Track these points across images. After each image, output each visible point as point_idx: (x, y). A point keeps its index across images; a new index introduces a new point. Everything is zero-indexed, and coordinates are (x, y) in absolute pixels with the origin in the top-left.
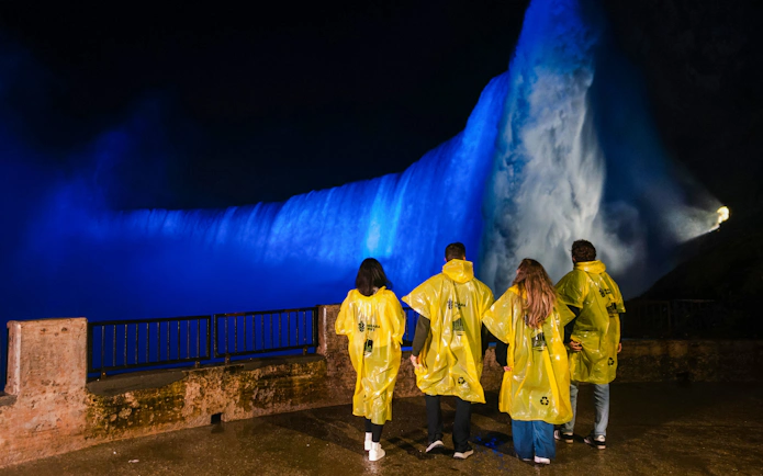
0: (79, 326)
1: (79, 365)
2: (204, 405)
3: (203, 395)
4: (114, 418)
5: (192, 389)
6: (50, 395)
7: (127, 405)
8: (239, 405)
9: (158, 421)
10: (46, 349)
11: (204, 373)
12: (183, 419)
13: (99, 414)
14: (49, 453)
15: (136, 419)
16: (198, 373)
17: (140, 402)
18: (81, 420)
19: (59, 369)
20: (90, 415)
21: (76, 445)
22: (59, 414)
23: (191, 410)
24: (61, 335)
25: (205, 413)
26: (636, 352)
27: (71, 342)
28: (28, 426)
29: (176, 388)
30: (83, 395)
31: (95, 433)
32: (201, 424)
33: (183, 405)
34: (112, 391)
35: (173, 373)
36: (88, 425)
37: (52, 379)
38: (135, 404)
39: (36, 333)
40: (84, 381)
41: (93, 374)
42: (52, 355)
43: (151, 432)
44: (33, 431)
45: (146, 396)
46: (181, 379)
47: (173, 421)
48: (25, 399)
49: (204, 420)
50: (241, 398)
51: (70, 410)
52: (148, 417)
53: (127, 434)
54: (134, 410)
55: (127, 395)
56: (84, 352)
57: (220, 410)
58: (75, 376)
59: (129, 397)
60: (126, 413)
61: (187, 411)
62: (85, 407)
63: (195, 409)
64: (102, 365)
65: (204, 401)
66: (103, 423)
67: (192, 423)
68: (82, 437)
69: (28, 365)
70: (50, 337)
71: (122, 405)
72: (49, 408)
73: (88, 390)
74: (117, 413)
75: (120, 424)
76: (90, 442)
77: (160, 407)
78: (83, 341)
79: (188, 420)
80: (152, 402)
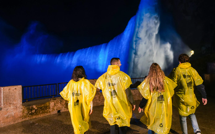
0: (19, 88)
1: (20, 98)
2: (55, 108)
3: (55, 105)
4: (30, 113)
5: (52, 104)
6: (12, 107)
7: (34, 109)
8: (65, 108)
9: (43, 113)
10: (10, 94)
11: (55, 99)
12: (50, 112)
13: (26, 112)
14: (12, 123)
15: (36, 113)
16: (53, 99)
17: (38, 108)
18: (21, 114)
19: (14, 100)
20: (23, 112)
21: (20, 121)
22: (15, 112)
23: (52, 110)
24: (14, 90)
25: (56, 110)
27: (17, 92)
28: (6, 116)
29: (47, 104)
30: (21, 107)
31: (25, 117)
32: (55, 113)
33: (50, 108)
34: (29, 105)
35: (46, 100)
36: (23, 115)
37: (12, 103)
38: (36, 108)
39: (7, 90)
40: (21, 103)
41: (24, 101)
42: (12, 96)
43: (41, 116)
44: (7, 117)
45: (39, 106)
46: (49, 101)
47: (47, 113)
48: (5, 108)
49: (56, 112)
50: (66, 106)
51: (18, 111)
52: (40, 112)
53: (34, 117)
54: (36, 110)
55: (34, 106)
56: (21, 95)
57: (60, 109)
58: (19, 101)
59: (34, 107)
60: (34, 111)
61: (51, 110)
62: (22, 110)
63: (53, 109)
64: (26, 98)
65: (56, 107)
66: (27, 114)
67: (52, 113)
68: (21, 118)
69: (5, 99)
70: (11, 91)
71: (32, 109)
72: (12, 110)
73: (23, 105)
74: (31, 111)
75: (32, 114)
76: (24, 120)
77: (43, 109)
78: (21, 92)
79: (51, 112)
80: (41, 108)
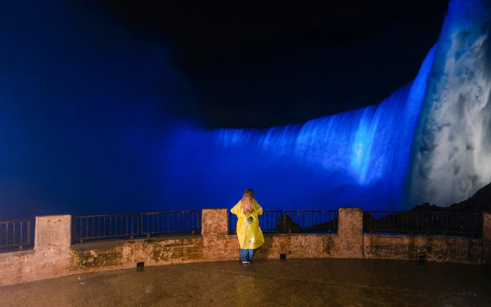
0: (66, 219)
1: (67, 237)
2: (133, 258)
3: (132, 253)
4: (85, 262)
5: (126, 250)
6: (52, 250)
7: (92, 256)
8: (153, 259)
9: (107, 264)
10: (50, 229)
11: (133, 242)
12: (121, 264)
13: (77, 260)
14: (52, 277)
15: (96, 263)
16: (130, 242)
17: (99, 255)
18: (68, 262)
19: (57, 239)
20: (72, 260)
21: (65, 274)
22: (56, 259)
23: (126, 260)
24: (58, 223)
25: (133, 262)
26: (394, 241)
27: (63, 226)
28: (41, 264)
29: (118, 249)
30: (69, 251)
31: (75, 269)
32: (131, 267)
33: (121, 257)
34: (83, 250)
35: (117, 242)
36: (71, 265)
37: (53, 243)
38: (95, 256)
39: (45, 222)
40: (69, 245)
41: (74, 241)
42: (53, 232)
43: (103, 269)
44: (44, 266)
45: (102, 252)
46: (120, 245)
47: (116, 264)
48: (40, 252)
49: (133, 265)
50: (154, 255)
51: (63, 257)
52: (102, 262)
53: (91, 270)
54: (95, 259)
55: (92, 251)
56: (69, 231)
57: (142, 261)
58: (65, 242)
59: (92, 252)
60: (91, 260)
61: (122, 261)
62: (70, 256)
63: (128, 259)
64: (79, 236)
65: (133, 256)
66: (79, 264)
67: (126, 266)
68: (68, 270)
69: (41, 236)
70: (52, 224)
71: (89, 256)
72: (51, 256)
73: (71, 248)
74: (86, 260)
75: (88, 265)
76: (72, 273)
77: (109, 258)
78: (69, 226)
79: (124, 265)
80: (105, 256)
